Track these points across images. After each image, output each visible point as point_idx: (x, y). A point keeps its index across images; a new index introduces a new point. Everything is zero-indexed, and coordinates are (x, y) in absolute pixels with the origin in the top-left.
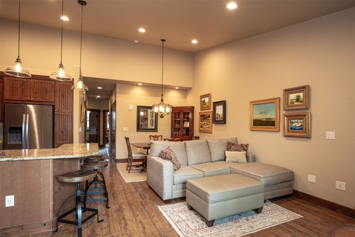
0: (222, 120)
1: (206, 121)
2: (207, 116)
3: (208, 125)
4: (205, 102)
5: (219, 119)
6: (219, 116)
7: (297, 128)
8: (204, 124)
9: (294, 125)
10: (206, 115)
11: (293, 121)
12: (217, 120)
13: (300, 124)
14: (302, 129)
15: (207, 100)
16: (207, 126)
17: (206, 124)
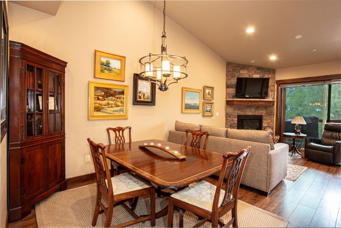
0: (149, 100)
1: (112, 100)
2: (115, 92)
3: (117, 106)
4: (109, 66)
5: (142, 99)
6: (144, 95)
7: (208, 111)
8: (108, 104)
9: (207, 109)
10: (115, 90)
11: (207, 106)
12: (138, 99)
13: (210, 109)
14: (210, 111)
15: (115, 64)
16: (118, 108)
17: (113, 105)
